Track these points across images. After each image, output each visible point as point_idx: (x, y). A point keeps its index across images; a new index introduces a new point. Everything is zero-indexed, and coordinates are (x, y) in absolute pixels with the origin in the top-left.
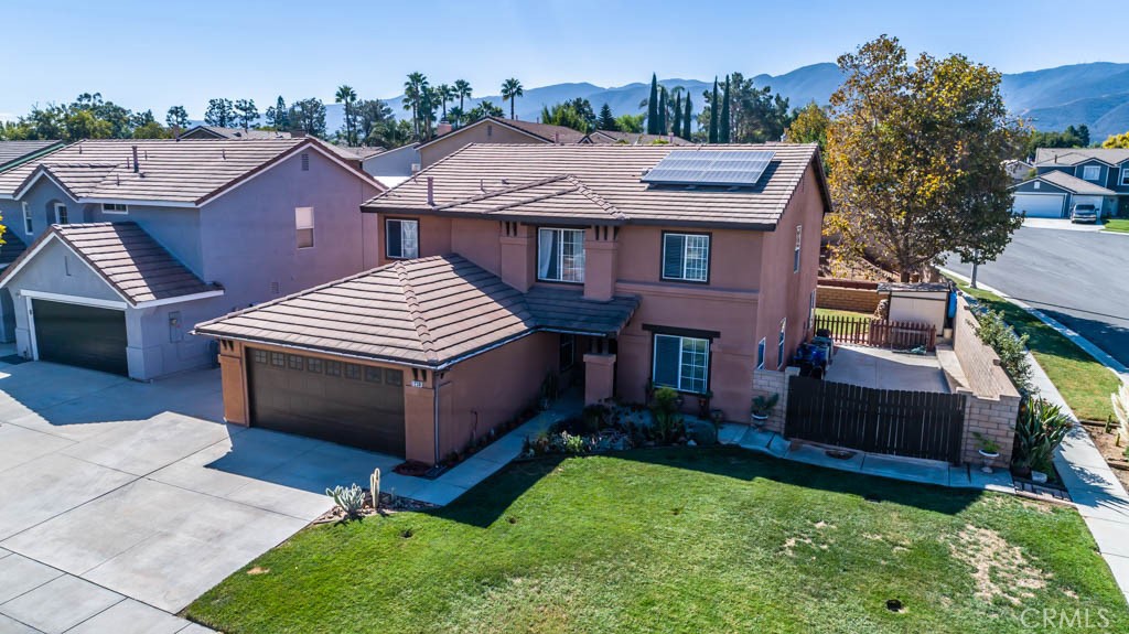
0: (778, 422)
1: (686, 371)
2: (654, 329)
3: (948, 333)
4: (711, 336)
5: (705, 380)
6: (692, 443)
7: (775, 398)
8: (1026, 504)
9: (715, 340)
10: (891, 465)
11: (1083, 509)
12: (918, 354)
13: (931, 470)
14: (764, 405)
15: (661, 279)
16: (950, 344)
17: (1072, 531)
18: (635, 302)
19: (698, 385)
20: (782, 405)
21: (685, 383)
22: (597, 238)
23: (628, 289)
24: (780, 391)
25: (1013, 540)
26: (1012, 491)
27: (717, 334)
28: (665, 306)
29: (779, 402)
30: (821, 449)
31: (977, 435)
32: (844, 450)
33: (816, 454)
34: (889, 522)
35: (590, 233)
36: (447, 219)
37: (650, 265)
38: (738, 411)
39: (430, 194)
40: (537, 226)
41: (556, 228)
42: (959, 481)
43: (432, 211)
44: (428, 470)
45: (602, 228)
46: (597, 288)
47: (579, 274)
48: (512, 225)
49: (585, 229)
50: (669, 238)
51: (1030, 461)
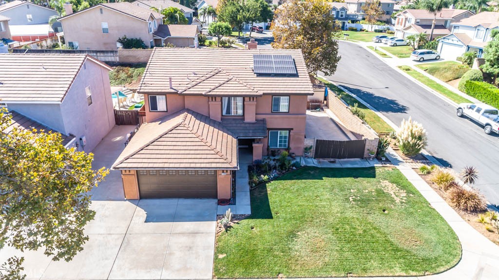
0: (311, 153)
1: (280, 141)
2: (269, 129)
3: (325, 102)
4: (290, 130)
5: (287, 144)
6: (294, 168)
7: (312, 146)
8: (386, 169)
9: (292, 131)
10: (348, 162)
11: (397, 167)
12: (319, 111)
13: (356, 163)
14: (307, 149)
15: (272, 112)
16: (327, 106)
17: (400, 176)
18: (264, 121)
19: (285, 145)
20: (314, 149)
21: (280, 145)
22: (250, 100)
23: (261, 117)
24: (313, 145)
25: (393, 182)
26: (381, 165)
27: (292, 129)
28: (274, 122)
29: (313, 148)
30: (326, 160)
31: (368, 150)
32: (333, 160)
33: (326, 163)
34: (366, 185)
35: (247, 99)
36: (183, 95)
37: (267, 107)
38: (299, 152)
39: (171, 84)
40: (222, 96)
41: (229, 97)
42: (367, 165)
43: (176, 93)
44: (230, 201)
45: (252, 97)
46: (250, 118)
47: (240, 112)
48: (214, 97)
49: (244, 97)
50: (275, 98)
51: (380, 154)
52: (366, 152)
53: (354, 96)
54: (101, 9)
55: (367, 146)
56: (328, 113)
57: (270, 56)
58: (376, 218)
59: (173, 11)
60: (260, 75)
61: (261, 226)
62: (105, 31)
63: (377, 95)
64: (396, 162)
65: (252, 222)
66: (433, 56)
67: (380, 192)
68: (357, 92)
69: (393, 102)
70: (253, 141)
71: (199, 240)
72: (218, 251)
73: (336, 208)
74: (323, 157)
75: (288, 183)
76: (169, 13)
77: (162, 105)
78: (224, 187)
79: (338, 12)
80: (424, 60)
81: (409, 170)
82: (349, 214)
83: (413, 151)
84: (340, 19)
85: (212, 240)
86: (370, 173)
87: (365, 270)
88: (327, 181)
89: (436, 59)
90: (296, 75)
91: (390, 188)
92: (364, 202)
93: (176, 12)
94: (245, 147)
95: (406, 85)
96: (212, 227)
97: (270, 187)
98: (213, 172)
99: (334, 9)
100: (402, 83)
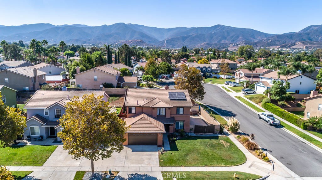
0: (193, 131)
1: (180, 126)
2: (176, 121)
3: (199, 112)
4: (184, 121)
5: (183, 127)
6: (186, 136)
7: (193, 128)
8: (223, 137)
10: (208, 135)
11: (228, 136)
12: (196, 116)
13: (211, 135)
14: (191, 129)
15: (177, 114)
16: (200, 114)
17: (228, 139)
18: (173, 118)
20: (194, 129)
21: (180, 128)
23: (172, 116)
25: (225, 141)
26: (221, 136)
27: (185, 121)
28: (177, 118)
30: (199, 134)
32: (202, 134)
33: (199, 135)
34: (214, 141)
35: (167, 109)
36: (142, 107)
37: (175, 112)
38: (188, 131)
39: (138, 103)
40: (157, 108)
41: (160, 108)
42: (216, 135)
43: (140, 106)
44: (163, 145)
45: (169, 108)
46: (168, 116)
47: (164, 114)
48: (154, 108)
49: (166, 108)
50: (178, 108)
51: (221, 131)
52: (215, 131)
53: (213, 110)
54: (95, 70)
55: (216, 128)
56: (201, 117)
57: (175, 93)
58: (217, 151)
59: (125, 70)
60: (171, 100)
61: (174, 153)
62: (96, 80)
63: (223, 109)
64: (228, 135)
65: (171, 152)
66: (252, 92)
67: (220, 144)
68: (214, 108)
69: (230, 112)
70: (169, 125)
71: (153, 157)
72: (160, 159)
73: (202, 148)
74: (198, 133)
75: (184, 141)
76: (123, 71)
77: (133, 111)
78: (160, 137)
79: (207, 69)
80: (248, 94)
81: (232, 138)
82: (207, 150)
83: (235, 130)
84: (208, 72)
85: (158, 157)
86: (217, 138)
87: (211, 165)
88: (199, 140)
89: (253, 93)
90: (186, 100)
91: (223, 142)
92: (213, 146)
93: (126, 70)
94: (167, 127)
95: (237, 105)
96: (157, 153)
97: (177, 142)
98: (156, 134)
99: (204, 67)
100: (236, 104)
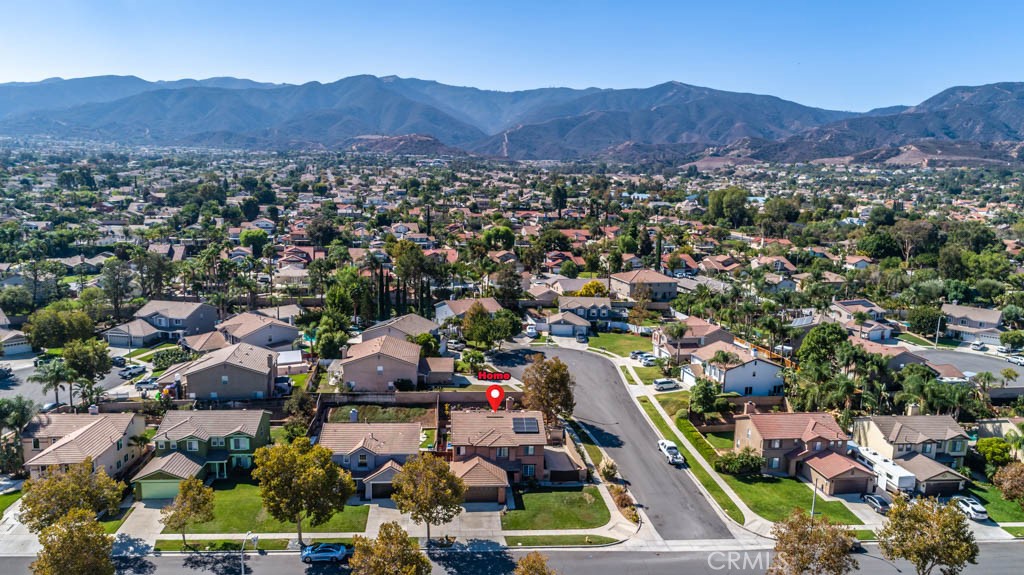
0: (549, 479)
1: (530, 472)
2: (523, 465)
3: (564, 440)
4: (533, 465)
5: (534, 473)
6: (538, 487)
7: (548, 474)
8: (590, 487)
11: (597, 486)
13: (574, 484)
14: (546, 476)
15: (524, 455)
16: (565, 443)
17: (596, 490)
18: (520, 460)
19: (532, 474)
20: (549, 476)
21: (530, 474)
23: (518, 458)
25: (590, 494)
26: (587, 485)
27: (536, 464)
28: (525, 460)
31: (581, 476)
32: (561, 483)
33: (556, 484)
34: (575, 495)
35: (511, 450)
36: (476, 447)
37: (522, 452)
38: (540, 478)
39: (469, 441)
40: (497, 447)
41: (501, 448)
42: (580, 485)
43: (472, 446)
44: (505, 503)
45: (513, 447)
46: (512, 458)
47: (506, 455)
48: (493, 448)
49: (509, 447)
50: (526, 447)
51: (590, 479)
52: (579, 477)
53: (588, 432)
54: (379, 356)
55: (580, 474)
56: (564, 448)
57: (522, 419)
58: (576, 510)
59: (427, 340)
60: (517, 433)
61: (520, 513)
62: (380, 373)
63: (606, 431)
64: (599, 483)
65: (516, 511)
66: (671, 386)
67: (581, 499)
68: (591, 428)
69: (616, 438)
70: (514, 472)
71: (493, 518)
72: (502, 522)
73: (556, 505)
74: (555, 480)
75: (534, 494)
77: (463, 451)
78: (501, 495)
79: (599, 311)
80: (664, 390)
81: (603, 488)
82: (562, 508)
83: (610, 476)
85: (499, 518)
86: (580, 489)
88: (554, 493)
89: (675, 388)
90: (538, 433)
91: (587, 496)
92: (572, 503)
94: (510, 476)
95: (635, 420)
96: (498, 513)
97: (524, 497)
98: (497, 488)
99: (594, 307)
100: (633, 418)
